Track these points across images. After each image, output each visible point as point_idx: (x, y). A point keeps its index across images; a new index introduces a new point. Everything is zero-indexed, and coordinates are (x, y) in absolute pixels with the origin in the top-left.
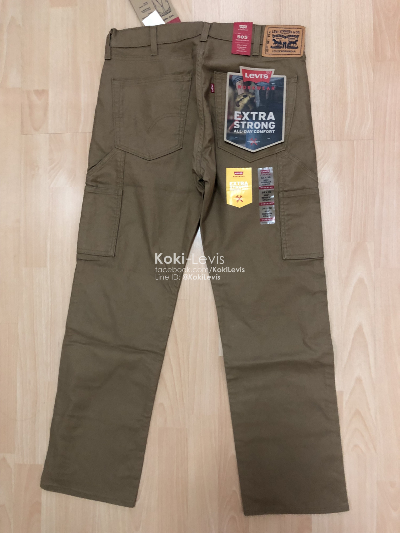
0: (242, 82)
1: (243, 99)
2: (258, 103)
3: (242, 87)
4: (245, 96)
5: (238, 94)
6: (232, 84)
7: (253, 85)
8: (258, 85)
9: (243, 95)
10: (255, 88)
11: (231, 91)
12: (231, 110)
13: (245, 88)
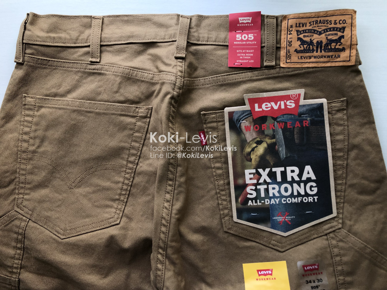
0: (251, 120)
1: (256, 147)
2: (283, 152)
3: (252, 128)
4: (259, 143)
5: (246, 141)
6: (235, 127)
7: (270, 121)
8: (278, 120)
9: (256, 140)
10: (274, 125)
11: (234, 137)
12: (239, 169)
13: (258, 129)
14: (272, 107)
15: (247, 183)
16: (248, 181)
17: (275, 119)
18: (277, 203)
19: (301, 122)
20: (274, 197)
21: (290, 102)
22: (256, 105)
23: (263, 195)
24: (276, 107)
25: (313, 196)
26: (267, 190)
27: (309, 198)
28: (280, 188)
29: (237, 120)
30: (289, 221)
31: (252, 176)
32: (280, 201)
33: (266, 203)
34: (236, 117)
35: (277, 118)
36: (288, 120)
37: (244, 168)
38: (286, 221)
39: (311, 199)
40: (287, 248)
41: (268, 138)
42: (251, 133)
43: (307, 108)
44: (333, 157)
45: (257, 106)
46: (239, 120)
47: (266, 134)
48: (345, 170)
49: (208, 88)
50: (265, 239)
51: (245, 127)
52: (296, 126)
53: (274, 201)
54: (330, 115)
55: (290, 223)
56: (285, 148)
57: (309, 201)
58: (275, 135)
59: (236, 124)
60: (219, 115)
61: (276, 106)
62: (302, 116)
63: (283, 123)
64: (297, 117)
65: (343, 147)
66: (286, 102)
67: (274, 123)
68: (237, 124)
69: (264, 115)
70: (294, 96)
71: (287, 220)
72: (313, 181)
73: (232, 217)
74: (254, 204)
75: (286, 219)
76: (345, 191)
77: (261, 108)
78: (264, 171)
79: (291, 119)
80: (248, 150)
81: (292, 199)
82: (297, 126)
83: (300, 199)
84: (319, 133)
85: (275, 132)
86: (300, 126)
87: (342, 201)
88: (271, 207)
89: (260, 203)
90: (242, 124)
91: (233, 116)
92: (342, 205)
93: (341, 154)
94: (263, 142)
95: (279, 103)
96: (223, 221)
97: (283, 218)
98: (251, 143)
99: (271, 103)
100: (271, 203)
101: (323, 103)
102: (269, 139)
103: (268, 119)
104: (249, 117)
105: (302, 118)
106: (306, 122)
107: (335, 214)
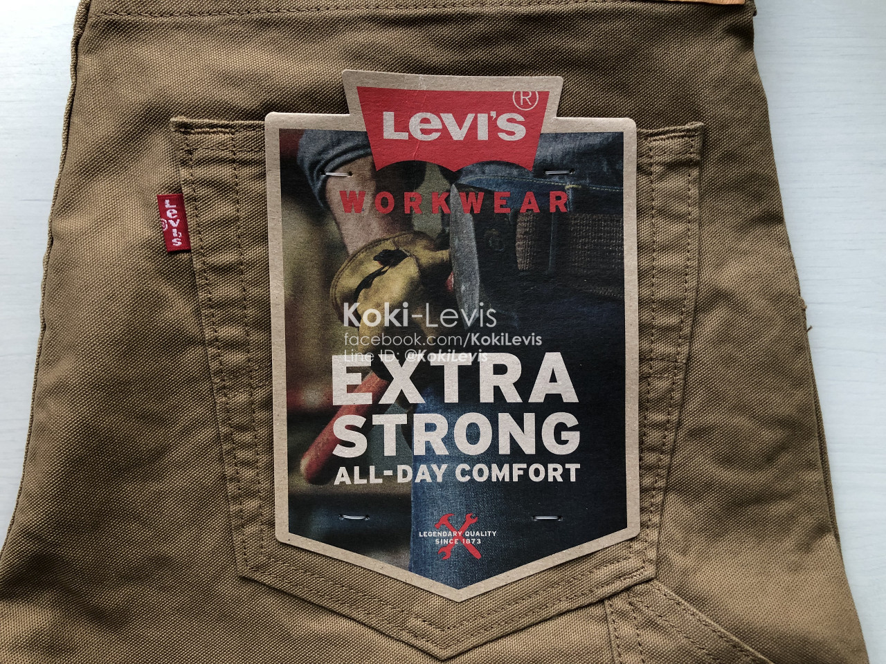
14: (444, 130)
15: (336, 402)
16: (340, 398)
17: (452, 176)
18: (440, 479)
19: (543, 194)
20: (430, 456)
21: (510, 120)
22: (389, 118)
23: (390, 448)
24: (458, 134)
25: (563, 460)
26: (406, 433)
27: (551, 466)
28: (451, 426)
29: (313, 165)
30: (476, 546)
31: (356, 379)
32: (450, 473)
33: (400, 480)
34: (308, 152)
35: (460, 172)
36: (498, 185)
37: (331, 345)
38: (464, 547)
39: (555, 470)
40: (462, 647)
41: (424, 242)
42: (365, 219)
43: (569, 145)
44: (644, 329)
45: (392, 123)
46: (319, 167)
47: (416, 229)
48: (681, 376)
49: (209, 28)
50: (388, 610)
51: (343, 193)
52: (523, 210)
53: (427, 473)
54: (644, 180)
55: (477, 555)
56: (480, 286)
57: (550, 479)
58: (448, 235)
59: (310, 182)
60: (246, 139)
61: (460, 127)
62: (548, 173)
63: (481, 194)
64: (531, 175)
65: (680, 294)
66: (496, 119)
67: (449, 191)
68: (313, 180)
69: (411, 156)
70: (527, 98)
71: (468, 541)
72: (568, 408)
73: (271, 524)
74: (358, 480)
75: (466, 538)
76: (673, 451)
77: (405, 129)
78: (402, 363)
79: (510, 182)
80: (349, 281)
81: (490, 469)
82: (528, 210)
83: (519, 469)
84: (600, 238)
85: (448, 225)
86: (538, 211)
87: (661, 483)
88: (415, 493)
89: (377, 476)
90: (331, 182)
91: (297, 149)
92: (659, 498)
93: (673, 320)
94: (405, 256)
95: (470, 117)
96: (237, 538)
97: (455, 534)
98: (362, 256)
99: (441, 114)
100: (418, 480)
101: (622, 133)
102: (426, 248)
103: (428, 172)
104: (359, 157)
105: (547, 181)
106: (558, 198)
107: (633, 528)
